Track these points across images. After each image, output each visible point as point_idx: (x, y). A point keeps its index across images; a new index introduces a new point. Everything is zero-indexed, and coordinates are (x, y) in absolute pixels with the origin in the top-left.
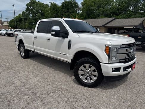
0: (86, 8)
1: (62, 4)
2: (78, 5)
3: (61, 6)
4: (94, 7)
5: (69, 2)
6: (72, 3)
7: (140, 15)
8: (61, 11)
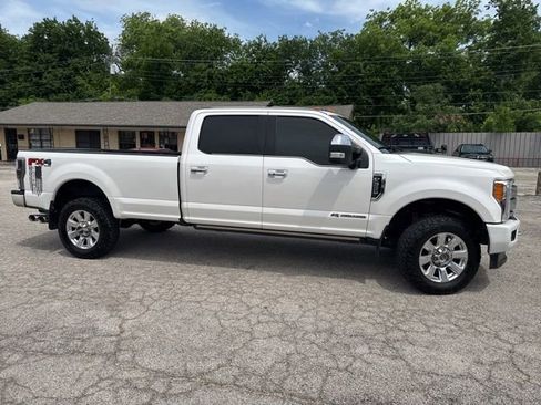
0: (144, 60)
1: (30, 30)
2: (106, 42)
3: (26, 37)
4: (176, 58)
5: (63, 27)
6: (79, 34)
7: (322, 96)
8: (30, 60)
